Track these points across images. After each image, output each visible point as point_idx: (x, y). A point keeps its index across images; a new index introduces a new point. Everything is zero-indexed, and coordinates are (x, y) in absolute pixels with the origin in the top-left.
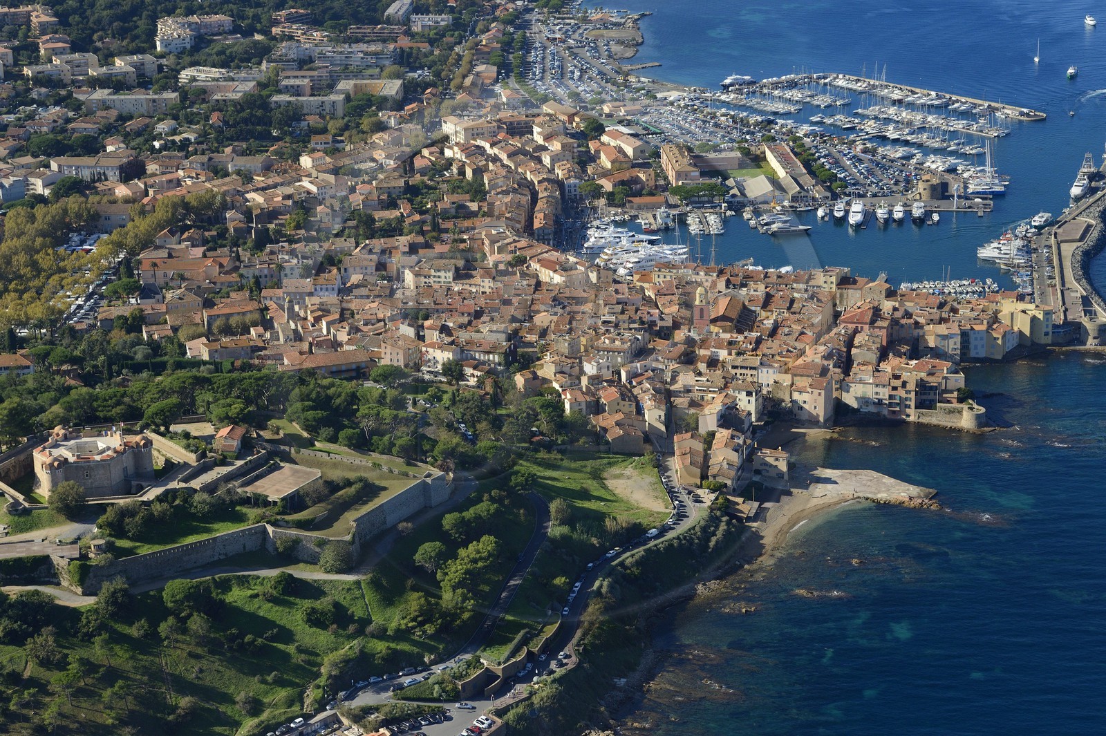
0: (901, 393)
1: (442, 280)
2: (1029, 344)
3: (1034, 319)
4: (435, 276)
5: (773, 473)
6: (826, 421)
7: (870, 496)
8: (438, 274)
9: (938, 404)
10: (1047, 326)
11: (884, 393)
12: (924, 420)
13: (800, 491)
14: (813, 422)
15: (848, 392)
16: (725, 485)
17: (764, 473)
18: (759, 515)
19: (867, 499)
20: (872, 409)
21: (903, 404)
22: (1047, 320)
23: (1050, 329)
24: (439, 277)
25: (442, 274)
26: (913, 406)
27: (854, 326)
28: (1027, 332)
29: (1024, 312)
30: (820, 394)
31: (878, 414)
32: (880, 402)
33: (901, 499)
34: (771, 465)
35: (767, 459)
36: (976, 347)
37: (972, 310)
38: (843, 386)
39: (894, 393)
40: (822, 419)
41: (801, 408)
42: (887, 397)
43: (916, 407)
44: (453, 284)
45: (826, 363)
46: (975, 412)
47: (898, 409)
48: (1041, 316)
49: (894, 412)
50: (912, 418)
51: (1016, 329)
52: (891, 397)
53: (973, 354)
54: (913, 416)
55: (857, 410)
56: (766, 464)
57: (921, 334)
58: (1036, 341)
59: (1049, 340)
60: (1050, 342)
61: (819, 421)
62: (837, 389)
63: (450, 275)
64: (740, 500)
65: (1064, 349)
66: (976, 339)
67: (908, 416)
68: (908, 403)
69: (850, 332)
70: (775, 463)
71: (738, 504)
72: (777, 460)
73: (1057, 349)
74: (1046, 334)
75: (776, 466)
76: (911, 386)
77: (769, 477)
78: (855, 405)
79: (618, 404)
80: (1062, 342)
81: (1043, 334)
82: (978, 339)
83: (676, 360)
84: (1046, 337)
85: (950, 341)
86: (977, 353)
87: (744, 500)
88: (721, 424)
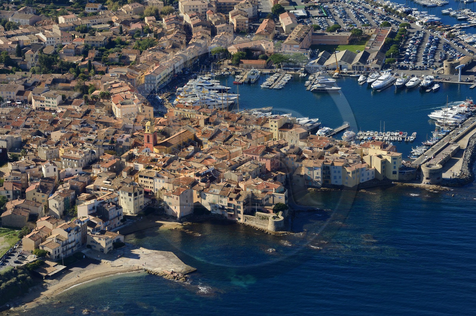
0: (234, 202)
1: (51, 104)
2: (381, 178)
3: (384, 163)
4: (47, 102)
5: (98, 248)
6: (181, 217)
7: (150, 269)
8: (48, 100)
9: (257, 213)
10: (395, 167)
11: (225, 202)
12: (248, 223)
13: (106, 261)
14: (172, 217)
15: (205, 199)
16: (49, 253)
17: (93, 248)
18: (58, 276)
19: (146, 270)
20: (219, 212)
21: (236, 210)
22: (395, 163)
23: (397, 170)
24: (49, 102)
25: (51, 100)
26: (242, 212)
27: (251, 156)
28: (379, 170)
29: (380, 156)
30: (177, 199)
31: (222, 216)
32: (223, 208)
33: (166, 272)
34: (97, 243)
35: (95, 238)
36: (335, 177)
37: (347, 152)
38: (202, 194)
39: (231, 202)
40: (178, 216)
41: (168, 207)
42: (227, 205)
43: (244, 214)
44: (57, 108)
45: (197, 178)
46: (277, 220)
47: (233, 213)
48: (390, 160)
49: (231, 215)
50: (241, 221)
51: (373, 167)
52: (229, 205)
53: (333, 182)
54: (242, 219)
55: (209, 212)
56: (94, 242)
57: (300, 165)
58: (388, 177)
59: (396, 177)
60: (397, 179)
61: (177, 217)
62: (198, 197)
63: (56, 102)
64: (52, 264)
65: (405, 184)
66: (335, 172)
67: (239, 219)
68: (239, 210)
69: (243, 159)
70: (99, 241)
71: (48, 266)
72: (100, 239)
73: (399, 184)
74: (394, 173)
75: (99, 244)
76: (242, 199)
77: (96, 251)
78: (209, 208)
79: (34, 194)
80: (405, 179)
81: (392, 173)
82: (337, 172)
83: (108, 168)
84: (394, 175)
85: (314, 171)
86: (336, 182)
87: (56, 263)
88: (91, 212)
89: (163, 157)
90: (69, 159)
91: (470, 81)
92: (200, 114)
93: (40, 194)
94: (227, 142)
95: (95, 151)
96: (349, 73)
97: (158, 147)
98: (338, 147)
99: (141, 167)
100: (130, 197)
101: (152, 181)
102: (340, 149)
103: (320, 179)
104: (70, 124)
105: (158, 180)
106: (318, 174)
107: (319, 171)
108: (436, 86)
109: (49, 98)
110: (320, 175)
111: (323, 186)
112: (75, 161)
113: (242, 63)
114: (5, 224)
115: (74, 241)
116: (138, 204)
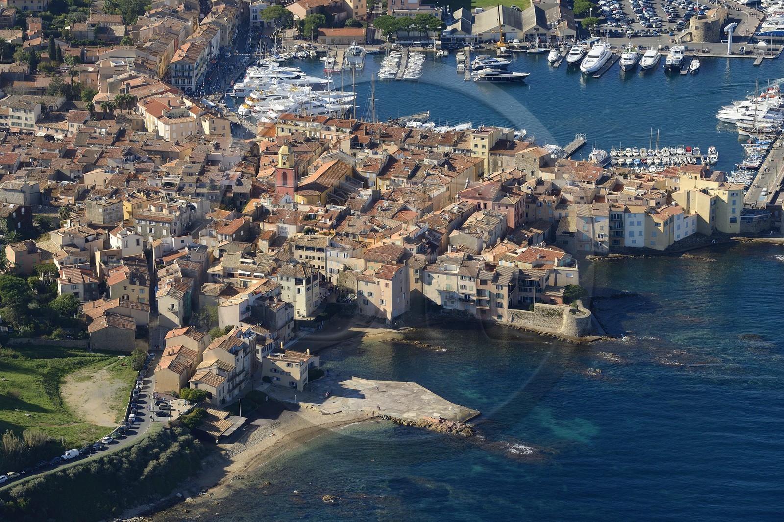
0: (491, 288)
1: (23, 121)
2: (709, 232)
3: (715, 203)
4: (13, 117)
5: (285, 382)
6: (395, 319)
7: (394, 415)
9: (536, 304)
10: (734, 211)
11: (471, 288)
12: (518, 323)
13: (310, 405)
14: (378, 319)
15: (430, 284)
16: (209, 395)
17: (275, 381)
18: (240, 436)
19: (389, 419)
20: (458, 306)
21: (494, 301)
22: (734, 202)
23: (738, 215)
24: (19, 118)
25: (22, 114)
26: (505, 305)
27: (475, 202)
28: (706, 216)
29: (705, 192)
30: (386, 285)
31: (465, 313)
32: (467, 299)
33: (430, 420)
34: (283, 372)
35: (278, 364)
36: (632, 234)
37: (640, 187)
38: (424, 277)
39: (483, 287)
40: (389, 317)
41: (366, 302)
42: (475, 292)
43: (510, 307)
44: (36, 128)
45: (408, 247)
46: (578, 316)
47: (487, 308)
48: (725, 197)
49: (483, 312)
50: (505, 320)
51: (693, 212)
52: (479, 292)
53: (628, 242)
54: (506, 317)
55: (439, 308)
56: (277, 370)
57: (563, 215)
58: (720, 229)
59: (736, 228)
60: (738, 231)
61: (386, 319)
62: (416, 280)
63: (32, 116)
64: (222, 414)
65: (754, 240)
66: (632, 224)
67: (500, 317)
68: (499, 300)
69: (466, 209)
70: (287, 369)
71: (217, 419)
72: (289, 365)
73: (744, 240)
74: (733, 220)
75: (288, 373)
76: (505, 280)
77: (280, 387)
78: (438, 301)
79: (125, 289)
80: (752, 231)
81: (728, 221)
82: (635, 224)
83: (232, 236)
84: (733, 225)
85: (596, 224)
86: (634, 242)
87: (228, 413)
88: (245, 316)
89: (327, 211)
90: (151, 222)
91: (747, 53)
92: (329, 129)
93: (137, 288)
94: (414, 179)
95: (195, 205)
96: (522, 48)
97: (305, 192)
98: (621, 178)
99: (291, 231)
100: (298, 287)
101: (321, 254)
102: (625, 182)
103: (607, 239)
104: (101, 156)
105: (334, 252)
106: (602, 229)
107: (606, 223)
108: (695, 65)
109: (18, 110)
110: (606, 231)
111: (611, 249)
112: (164, 224)
113: (323, 34)
114: (96, 346)
115: (243, 370)
116: (311, 298)
